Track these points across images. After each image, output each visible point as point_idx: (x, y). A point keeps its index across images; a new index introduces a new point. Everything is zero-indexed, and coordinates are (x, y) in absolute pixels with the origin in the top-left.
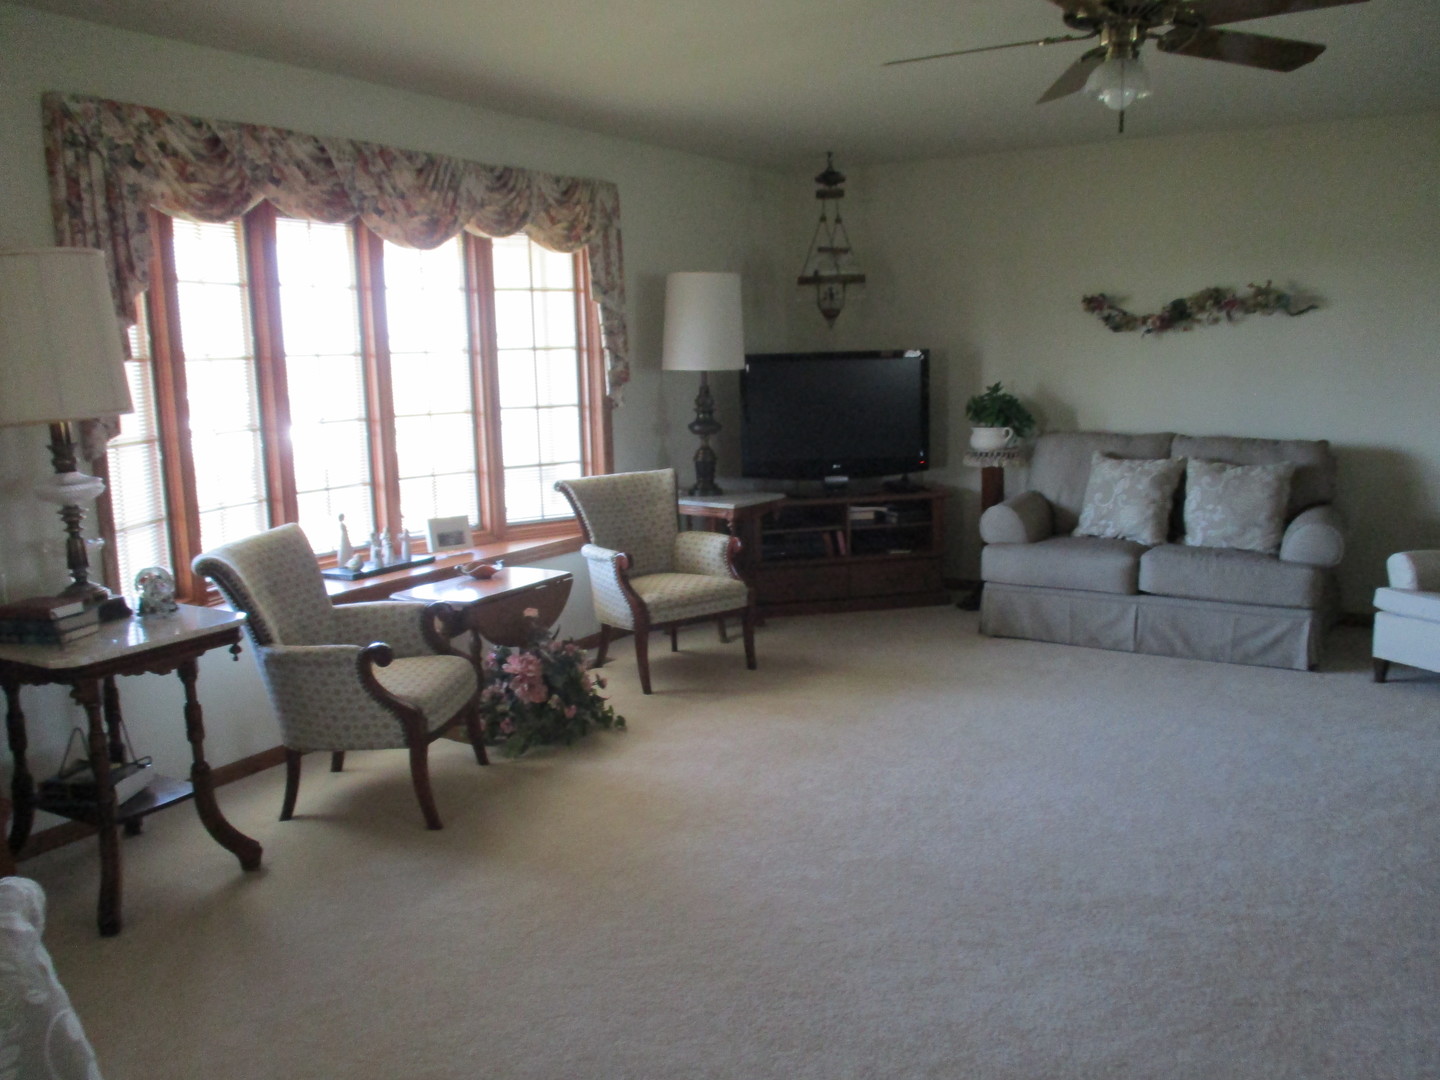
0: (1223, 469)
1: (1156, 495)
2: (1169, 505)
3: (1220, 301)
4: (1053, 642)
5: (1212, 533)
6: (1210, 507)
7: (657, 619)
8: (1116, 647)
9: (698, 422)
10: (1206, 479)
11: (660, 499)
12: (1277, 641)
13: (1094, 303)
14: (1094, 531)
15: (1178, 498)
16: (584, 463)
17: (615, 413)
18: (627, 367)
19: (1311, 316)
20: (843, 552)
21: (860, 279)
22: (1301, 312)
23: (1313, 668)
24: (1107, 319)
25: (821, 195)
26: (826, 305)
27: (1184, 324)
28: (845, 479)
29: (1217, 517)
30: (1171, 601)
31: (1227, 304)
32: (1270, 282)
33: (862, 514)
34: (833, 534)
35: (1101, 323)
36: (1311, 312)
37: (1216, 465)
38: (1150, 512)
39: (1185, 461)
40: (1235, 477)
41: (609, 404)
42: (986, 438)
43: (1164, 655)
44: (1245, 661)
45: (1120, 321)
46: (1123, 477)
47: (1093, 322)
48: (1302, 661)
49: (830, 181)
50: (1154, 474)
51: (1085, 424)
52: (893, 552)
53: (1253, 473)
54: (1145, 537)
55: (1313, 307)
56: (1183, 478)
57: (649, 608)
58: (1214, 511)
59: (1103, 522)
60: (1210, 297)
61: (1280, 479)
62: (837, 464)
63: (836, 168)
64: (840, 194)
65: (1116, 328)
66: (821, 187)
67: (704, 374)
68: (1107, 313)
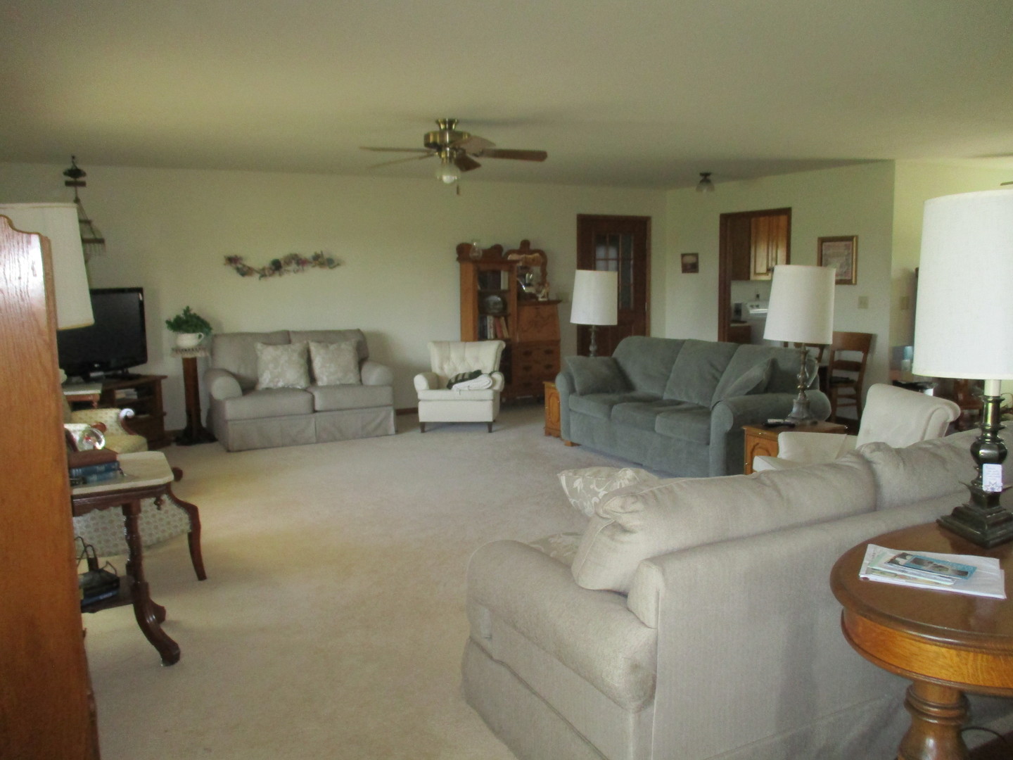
0: (328, 346)
2: (307, 367)
3: (300, 262)
4: (273, 447)
8: (307, 443)
10: (322, 351)
12: (379, 425)
13: (232, 260)
14: (271, 385)
15: (309, 362)
19: (338, 269)
21: (100, 241)
23: (397, 432)
24: (238, 270)
25: (68, 184)
27: (280, 272)
28: (101, 373)
29: (332, 370)
30: (331, 413)
31: (302, 262)
32: (322, 252)
33: (120, 394)
35: (235, 272)
36: (337, 267)
37: (324, 344)
38: (301, 370)
39: (308, 344)
40: (335, 349)
42: (187, 340)
43: (331, 441)
44: (368, 436)
45: (245, 272)
46: (282, 354)
47: (230, 272)
48: (392, 429)
49: (75, 176)
50: (296, 351)
51: (228, 330)
52: (140, 417)
53: (343, 346)
55: (338, 265)
56: (308, 352)
60: (292, 258)
62: (95, 364)
63: (79, 166)
64: (83, 184)
65: (242, 274)
66: (70, 179)
68: (237, 266)
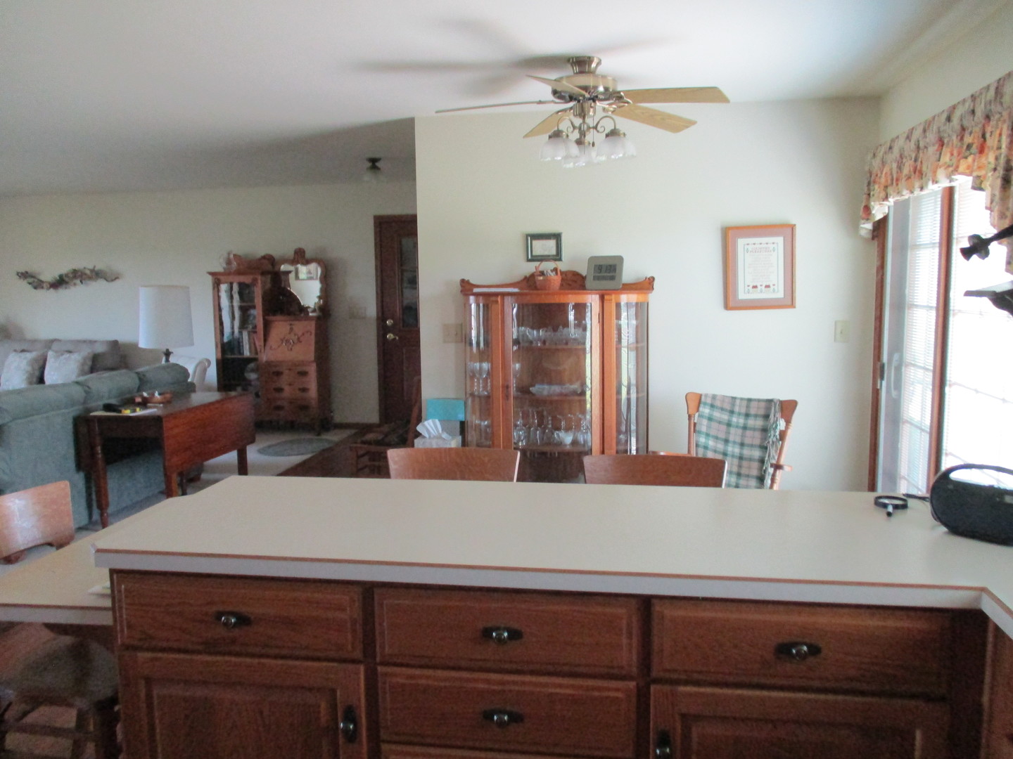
0: (62, 355)
1: (29, 369)
2: (37, 372)
3: (78, 276)
6: (52, 373)
10: (55, 360)
13: (24, 275)
15: (43, 369)
19: (117, 282)
22: (112, 280)
24: (31, 283)
27: (64, 286)
29: (55, 378)
32: (95, 267)
35: (28, 285)
36: (117, 280)
37: (60, 353)
38: (25, 377)
39: (46, 352)
40: (65, 359)
45: (38, 284)
46: (16, 361)
47: (24, 285)
50: (29, 359)
51: (29, 336)
53: (73, 357)
55: (117, 278)
56: (46, 360)
58: (54, 375)
60: (73, 273)
61: (85, 359)
65: (35, 288)
68: (31, 280)
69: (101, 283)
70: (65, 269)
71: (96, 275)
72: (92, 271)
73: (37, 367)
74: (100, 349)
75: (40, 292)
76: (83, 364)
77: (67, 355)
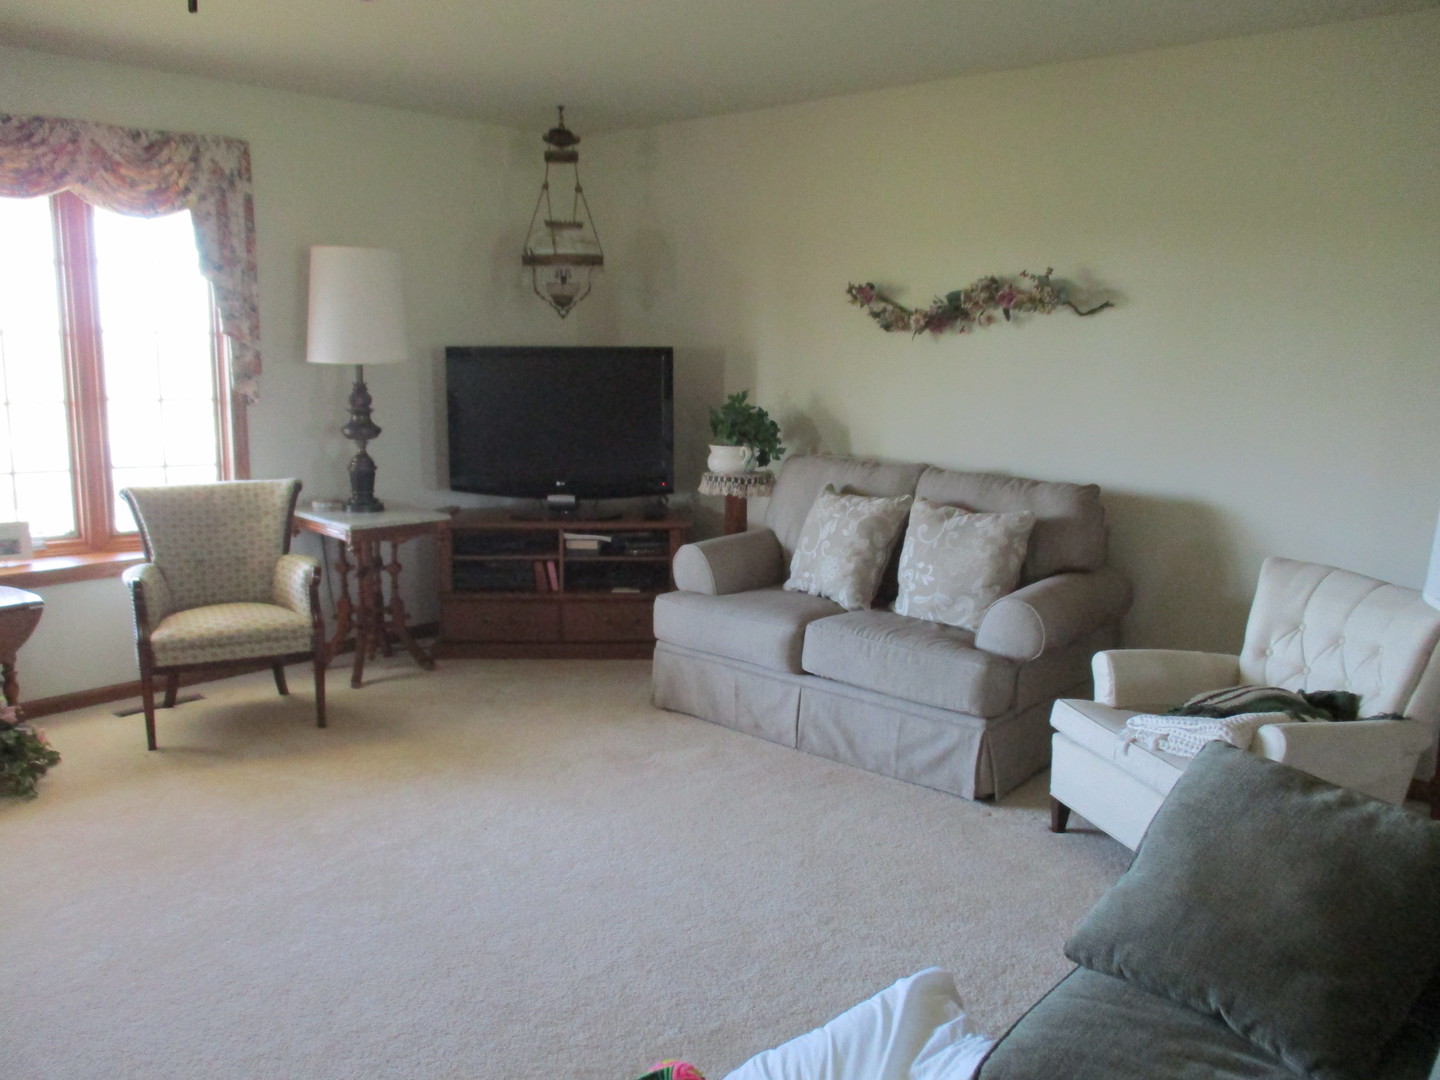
0: (949, 516)
1: (863, 544)
2: (881, 559)
3: (995, 294)
4: (716, 723)
5: (919, 599)
6: (921, 565)
7: (162, 660)
9: (352, 425)
11: (267, 513)
13: (864, 294)
15: (899, 548)
16: (222, 467)
17: (251, 411)
18: (258, 356)
19: (1106, 315)
20: (555, 586)
21: (596, 261)
22: (1092, 312)
23: (985, 797)
24: (878, 315)
25: (550, 157)
26: (558, 290)
27: (959, 324)
28: (570, 499)
29: (926, 579)
30: (835, 688)
31: (1003, 297)
32: (1050, 271)
33: (584, 543)
34: (545, 563)
35: (871, 320)
36: (1106, 312)
37: (942, 510)
38: (851, 566)
39: (910, 502)
40: (957, 528)
41: (241, 403)
42: (725, 459)
43: (826, 756)
44: (910, 778)
45: (894, 319)
46: (831, 518)
47: (860, 317)
48: (967, 784)
49: (562, 143)
50: (864, 517)
52: (616, 591)
53: (978, 524)
54: (843, 597)
55: (1107, 305)
56: (904, 525)
57: (153, 648)
58: (924, 571)
59: (807, 575)
60: (987, 288)
61: (1011, 535)
62: (561, 481)
63: (569, 125)
64: (572, 157)
65: (887, 327)
66: (553, 148)
67: (360, 369)
68: (878, 306)
69: (1063, 316)
70: (964, 277)
71: (1053, 294)
72: (1043, 282)
73: (881, 540)
74: (1051, 507)
75: (901, 339)
76: (1006, 551)
77: (960, 519)
